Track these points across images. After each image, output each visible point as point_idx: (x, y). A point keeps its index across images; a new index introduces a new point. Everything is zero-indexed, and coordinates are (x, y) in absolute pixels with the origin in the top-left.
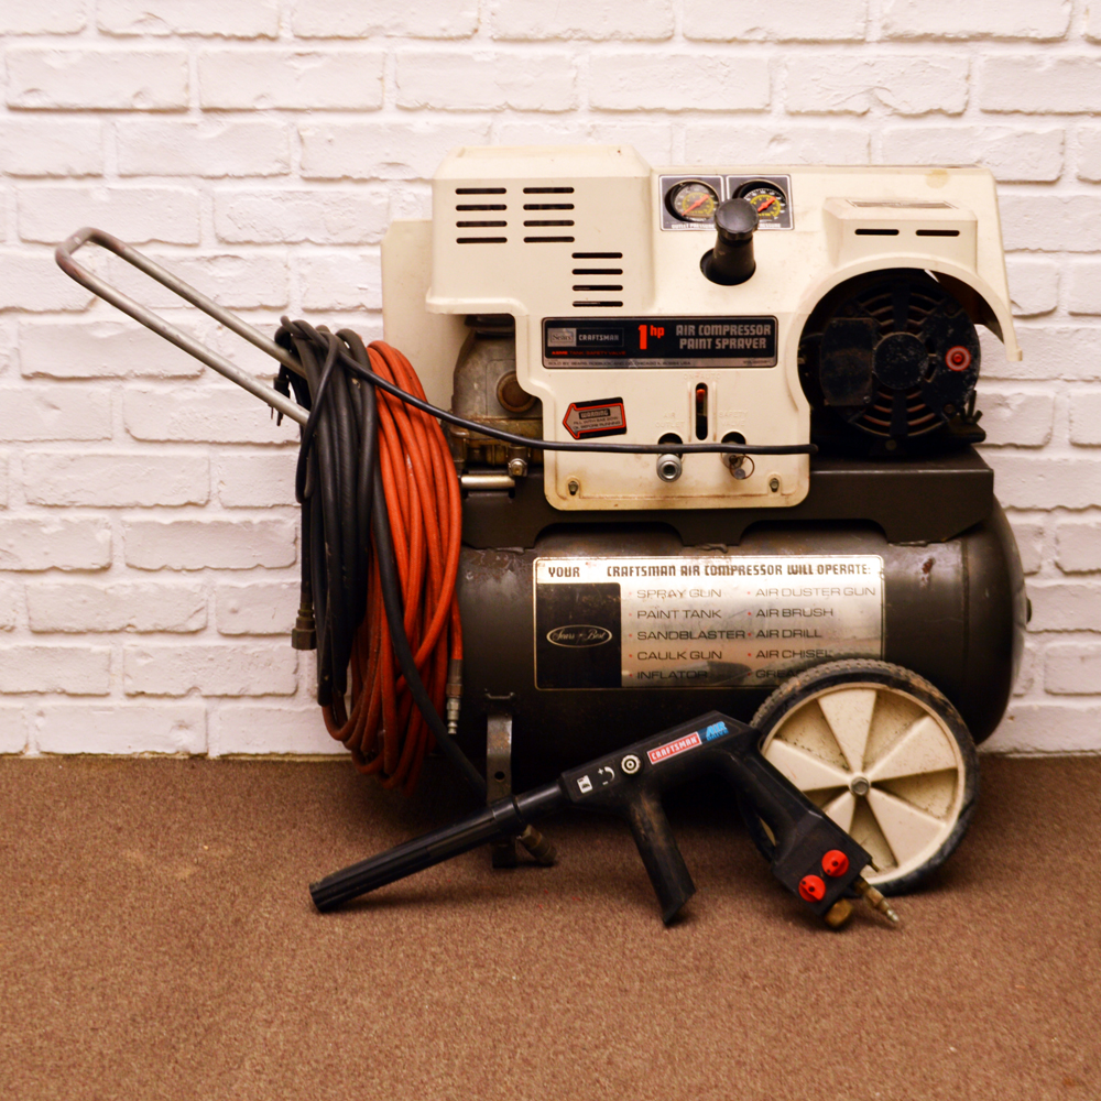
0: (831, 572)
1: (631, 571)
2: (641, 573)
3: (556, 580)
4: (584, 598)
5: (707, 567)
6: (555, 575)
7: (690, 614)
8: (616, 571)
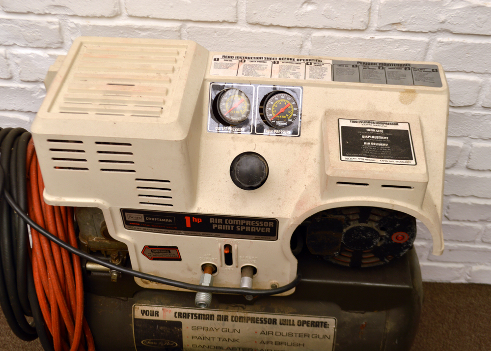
0: (305, 325)
1: (189, 316)
2: (194, 317)
3: (145, 317)
4: (161, 328)
5: (232, 317)
6: (145, 314)
7: (221, 340)
8: (180, 314)
